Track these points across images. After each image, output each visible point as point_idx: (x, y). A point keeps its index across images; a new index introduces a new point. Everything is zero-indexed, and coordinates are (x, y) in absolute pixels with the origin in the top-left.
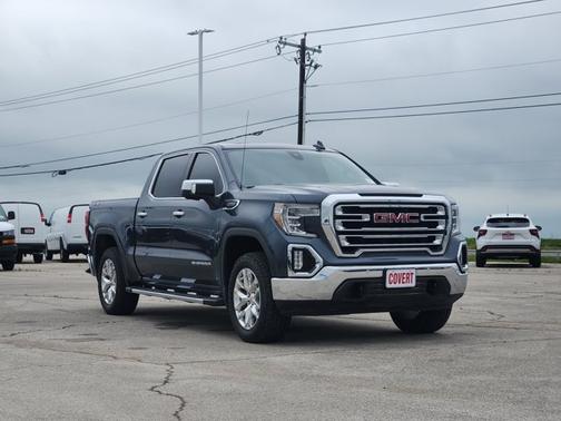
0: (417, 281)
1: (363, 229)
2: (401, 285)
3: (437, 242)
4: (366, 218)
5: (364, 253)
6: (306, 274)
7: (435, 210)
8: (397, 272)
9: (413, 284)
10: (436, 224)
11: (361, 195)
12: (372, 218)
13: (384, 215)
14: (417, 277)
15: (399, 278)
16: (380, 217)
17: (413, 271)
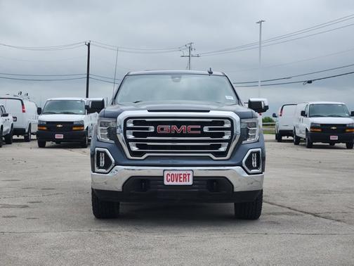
0: (194, 180)
1: (148, 138)
2: (179, 183)
3: (222, 149)
4: (152, 129)
5: (148, 156)
6: (104, 170)
7: (223, 123)
8: (174, 173)
9: (190, 183)
10: (223, 134)
11: (149, 111)
12: (155, 129)
13: (167, 127)
14: (194, 177)
15: (177, 177)
16: (162, 129)
17: (191, 172)
